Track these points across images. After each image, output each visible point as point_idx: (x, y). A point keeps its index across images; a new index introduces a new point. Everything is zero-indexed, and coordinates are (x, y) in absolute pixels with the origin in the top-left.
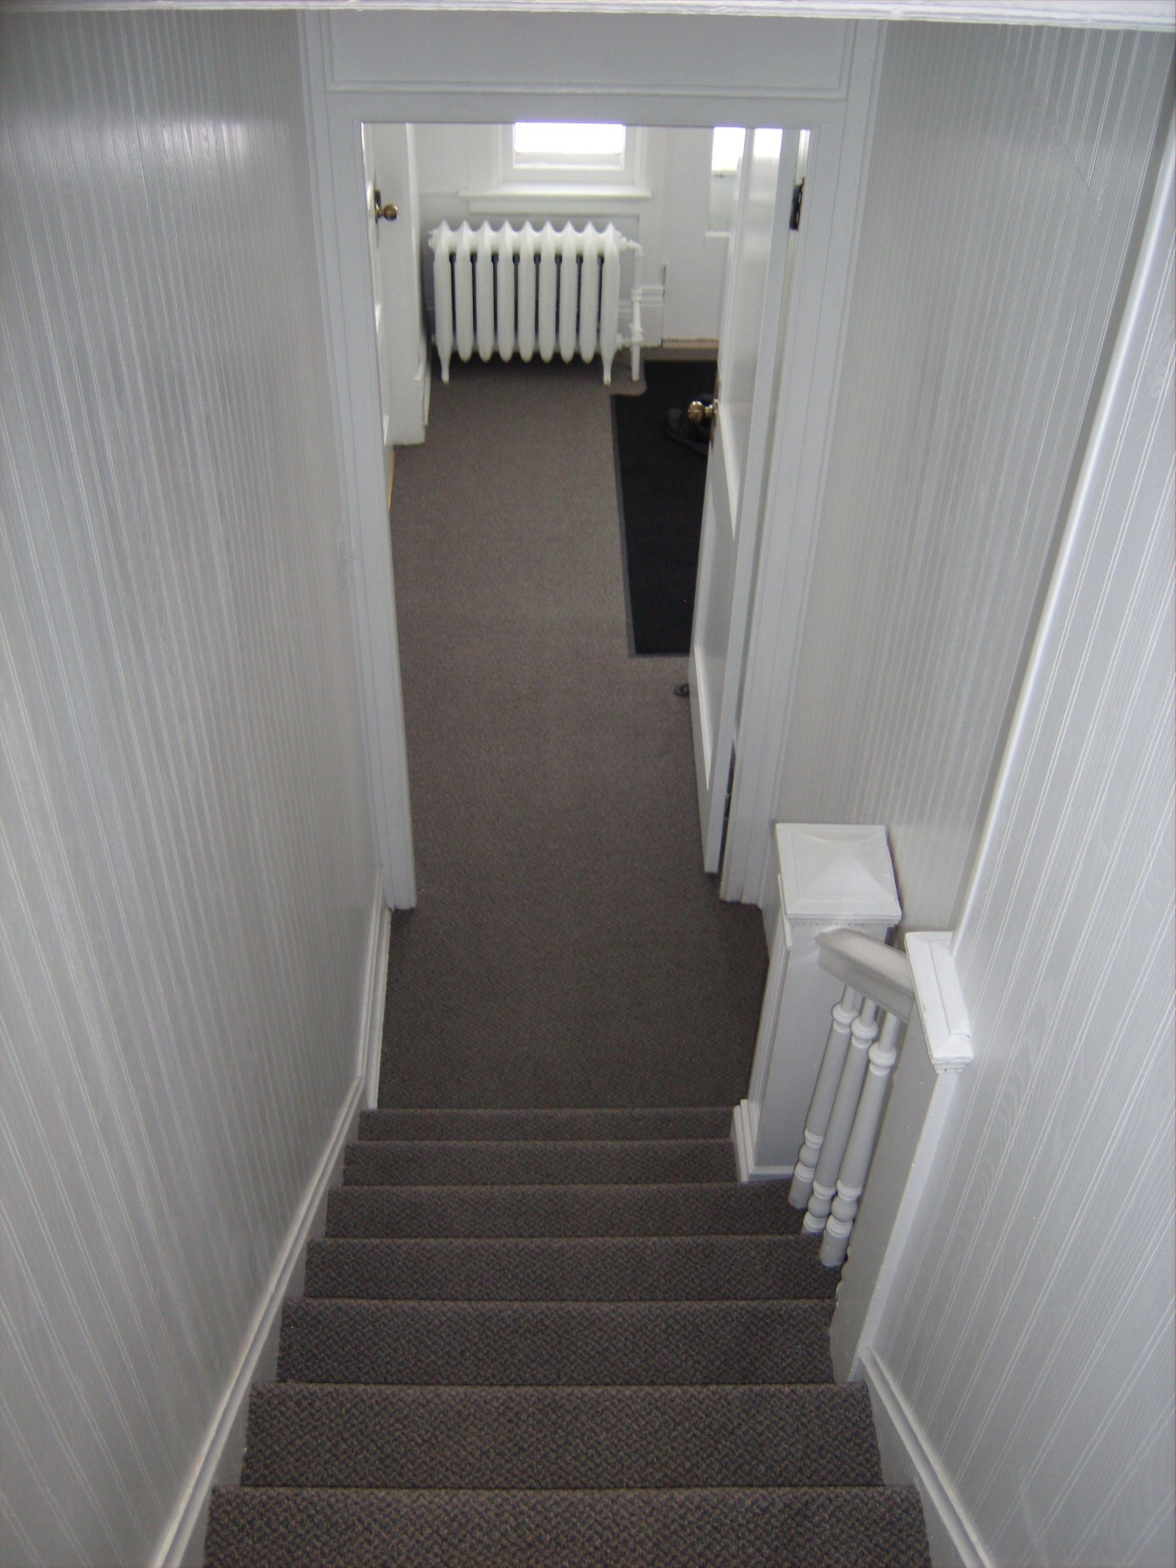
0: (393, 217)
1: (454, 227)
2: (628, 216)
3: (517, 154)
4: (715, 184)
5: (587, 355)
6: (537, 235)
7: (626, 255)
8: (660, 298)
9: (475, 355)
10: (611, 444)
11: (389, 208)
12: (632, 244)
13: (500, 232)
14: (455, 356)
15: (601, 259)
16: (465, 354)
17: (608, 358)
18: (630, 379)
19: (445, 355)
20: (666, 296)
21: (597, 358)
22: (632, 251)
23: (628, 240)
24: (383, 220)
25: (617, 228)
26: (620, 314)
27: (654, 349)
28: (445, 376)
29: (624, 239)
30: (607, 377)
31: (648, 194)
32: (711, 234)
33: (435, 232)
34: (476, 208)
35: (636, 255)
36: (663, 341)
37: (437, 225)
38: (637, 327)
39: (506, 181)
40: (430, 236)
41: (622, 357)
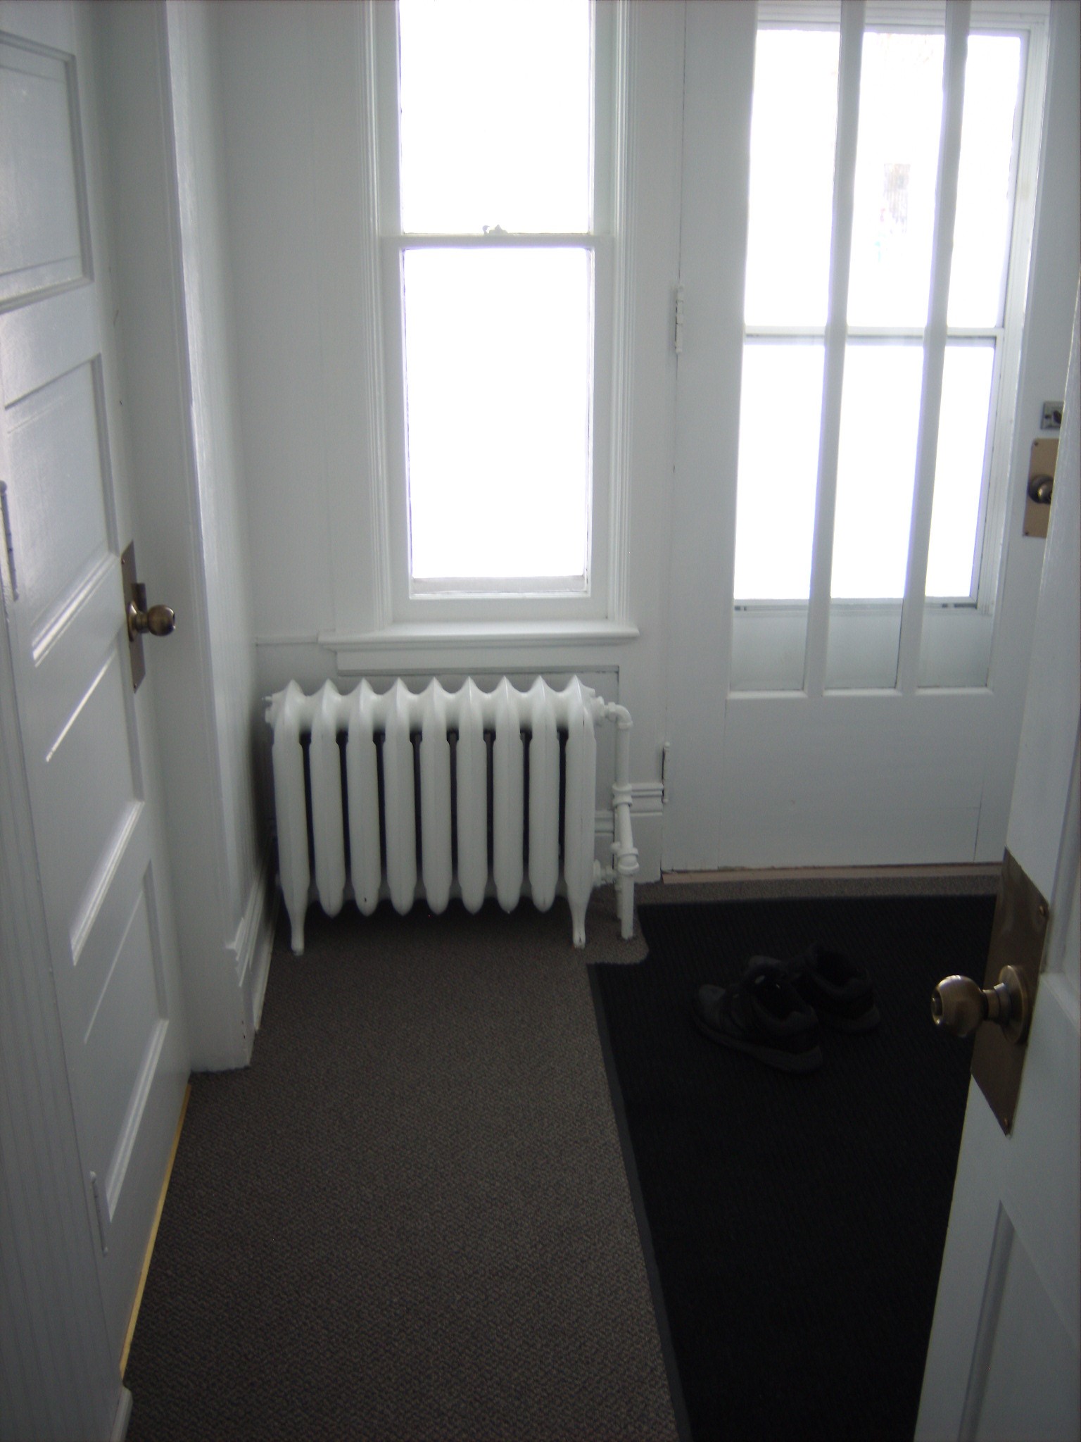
0: (166, 629)
1: (310, 689)
2: (600, 670)
3: (415, 581)
4: (737, 621)
5: (544, 896)
6: (451, 697)
7: (606, 726)
8: (657, 802)
9: (349, 904)
10: (599, 1056)
11: (159, 609)
12: (613, 707)
13: (388, 695)
14: (314, 908)
15: (563, 734)
16: (332, 901)
17: (579, 900)
18: (619, 935)
19: (296, 905)
20: (666, 800)
21: (561, 902)
22: (615, 719)
23: (606, 703)
24: (147, 638)
25: (585, 682)
26: (597, 831)
27: (649, 886)
28: (298, 943)
29: (601, 700)
30: (579, 935)
31: (632, 630)
32: (736, 695)
33: (276, 697)
34: (348, 662)
35: (621, 725)
36: (662, 873)
37: (281, 687)
38: (627, 847)
39: (397, 620)
40: (269, 704)
41: (603, 899)
